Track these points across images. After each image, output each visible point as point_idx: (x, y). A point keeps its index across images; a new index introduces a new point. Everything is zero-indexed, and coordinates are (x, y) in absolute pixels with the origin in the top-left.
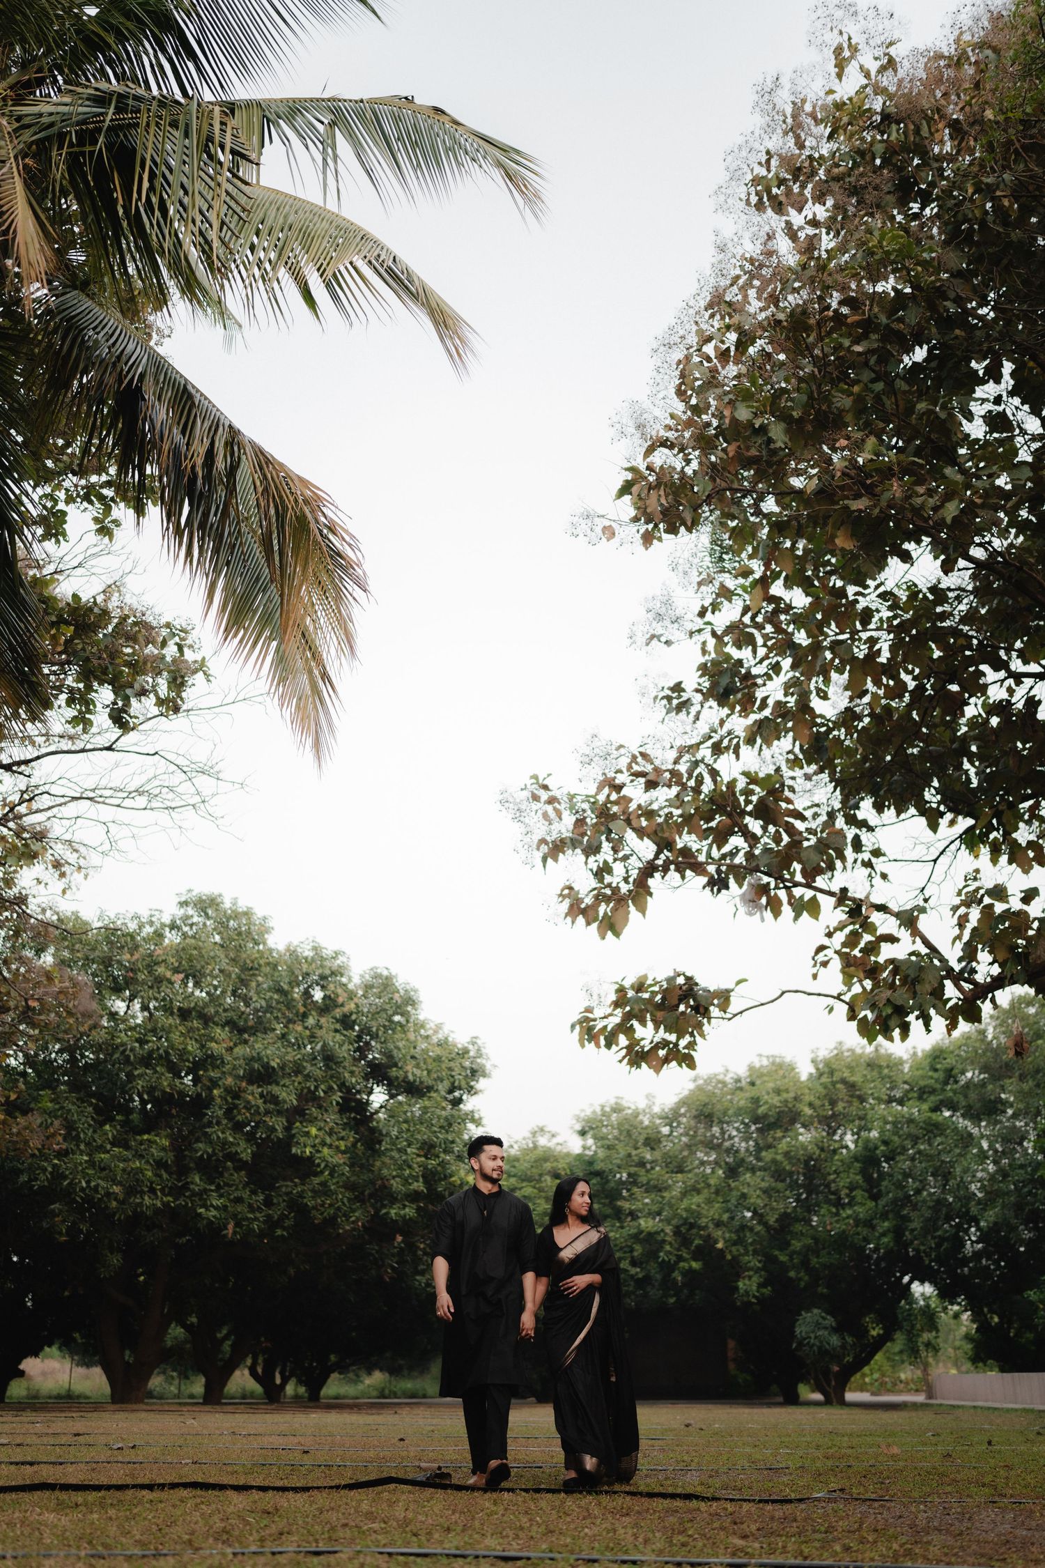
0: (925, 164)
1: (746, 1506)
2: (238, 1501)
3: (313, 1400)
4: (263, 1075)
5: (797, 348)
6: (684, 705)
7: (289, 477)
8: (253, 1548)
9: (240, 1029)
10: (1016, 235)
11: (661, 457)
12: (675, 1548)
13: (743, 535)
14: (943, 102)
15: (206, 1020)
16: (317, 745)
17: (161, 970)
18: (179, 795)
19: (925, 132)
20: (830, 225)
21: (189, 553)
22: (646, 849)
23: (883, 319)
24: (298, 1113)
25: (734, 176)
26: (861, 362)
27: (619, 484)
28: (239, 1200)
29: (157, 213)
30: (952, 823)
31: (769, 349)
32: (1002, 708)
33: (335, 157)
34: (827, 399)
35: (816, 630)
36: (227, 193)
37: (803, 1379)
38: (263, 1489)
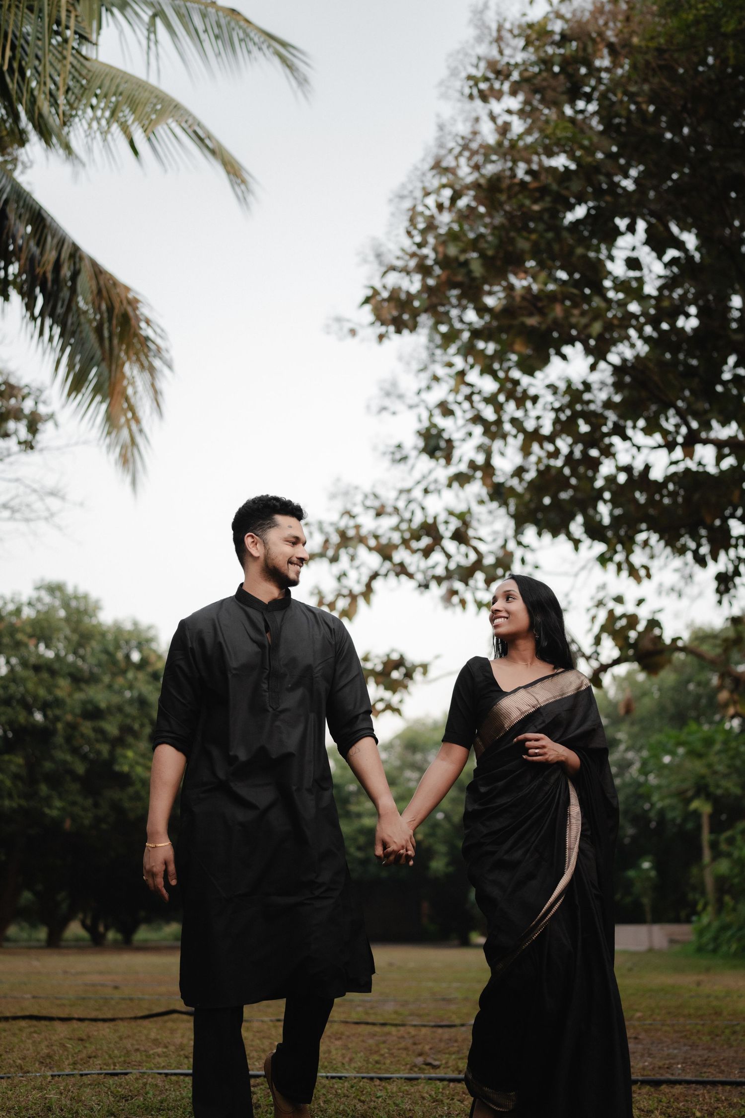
0: (589, 74)
1: (424, 1031)
2: (62, 1030)
3: (127, 944)
4: (93, 713)
5: (493, 205)
6: (404, 459)
7: (115, 283)
8: (67, 1072)
9: (78, 679)
10: (651, 130)
11: (393, 279)
12: (370, 1066)
13: (449, 338)
14: (604, 28)
15: (53, 673)
16: (134, 482)
17: (20, 636)
18: (32, 511)
19: (590, 50)
20: (521, 113)
21: (41, 333)
22: (373, 561)
23: (555, 187)
24: (119, 742)
25: (454, 73)
26: (538, 217)
27: (362, 298)
28: (74, 803)
29: (17, 74)
30: (590, 547)
31: (473, 204)
32: (628, 469)
33: (156, 42)
34: (512, 241)
35: (499, 408)
36: (73, 66)
37: (473, 928)
38: (81, 1020)
